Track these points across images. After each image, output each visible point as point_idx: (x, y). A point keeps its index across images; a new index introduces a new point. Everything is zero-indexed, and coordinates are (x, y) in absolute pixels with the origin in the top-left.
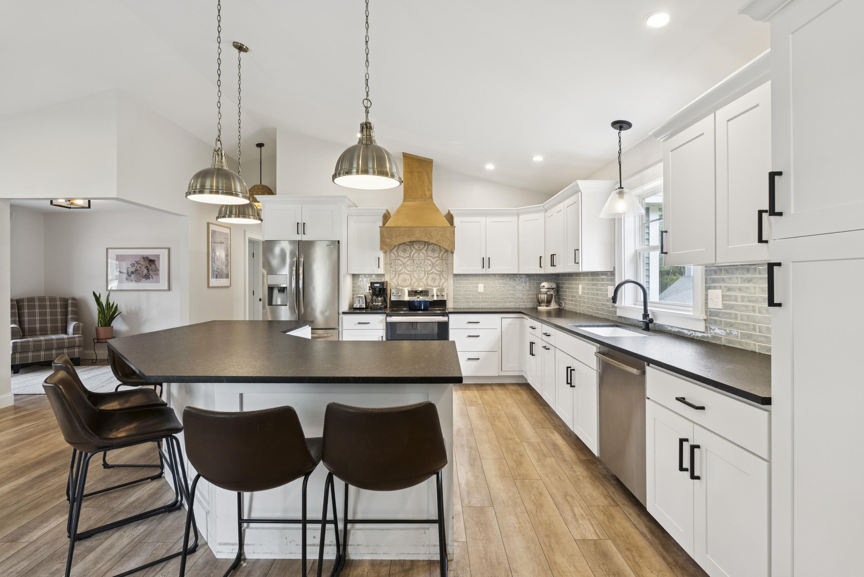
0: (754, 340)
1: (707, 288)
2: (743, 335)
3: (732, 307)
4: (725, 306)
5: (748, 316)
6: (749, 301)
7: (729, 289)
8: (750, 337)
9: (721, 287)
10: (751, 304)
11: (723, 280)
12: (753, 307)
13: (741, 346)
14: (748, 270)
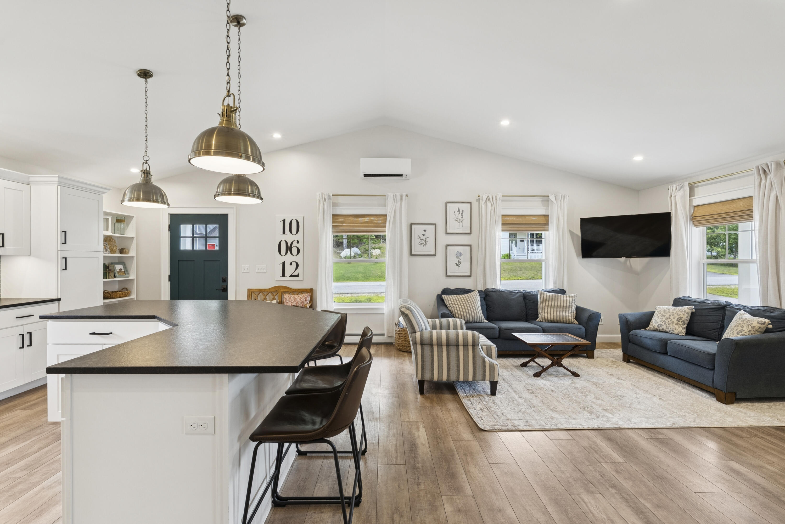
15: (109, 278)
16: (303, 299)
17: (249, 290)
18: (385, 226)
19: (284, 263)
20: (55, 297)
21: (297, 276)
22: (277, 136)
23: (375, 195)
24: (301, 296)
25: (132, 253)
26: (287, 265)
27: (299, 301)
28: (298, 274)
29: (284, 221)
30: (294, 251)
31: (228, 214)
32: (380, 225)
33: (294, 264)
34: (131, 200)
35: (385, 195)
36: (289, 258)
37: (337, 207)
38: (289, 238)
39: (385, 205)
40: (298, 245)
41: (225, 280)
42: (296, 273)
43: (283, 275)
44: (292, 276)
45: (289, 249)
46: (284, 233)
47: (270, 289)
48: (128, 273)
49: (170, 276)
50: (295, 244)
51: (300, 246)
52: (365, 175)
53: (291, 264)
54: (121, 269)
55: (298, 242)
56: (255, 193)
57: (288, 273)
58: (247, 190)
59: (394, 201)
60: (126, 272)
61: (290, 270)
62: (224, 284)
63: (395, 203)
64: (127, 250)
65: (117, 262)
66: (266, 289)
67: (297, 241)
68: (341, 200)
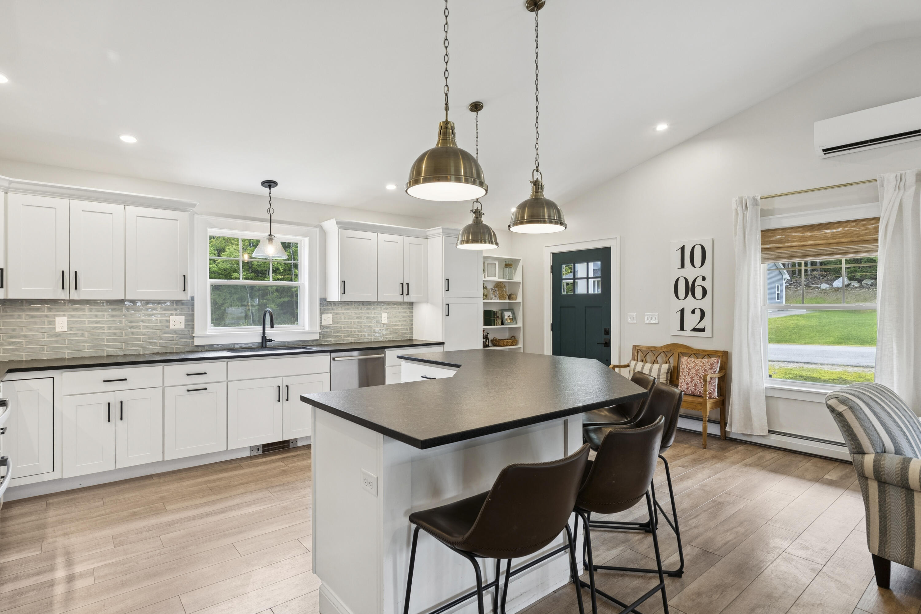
0: (351, 337)
1: (321, 314)
2: (345, 336)
3: (338, 323)
4: (334, 323)
5: (348, 327)
6: (349, 319)
7: (337, 314)
8: (349, 336)
9: (331, 313)
10: (350, 320)
11: (332, 309)
12: (351, 321)
13: (344, 341)
14: (348, 305)
15: (497, 325)
16: (707, 366)
17: (634, 347)
18: (876, 241)
19: (682, 311)
20: (441, 341)
21: (703, 330)
22: (662, 127)
23: (851, 184)
24: (705, 360)
25: (519, 299)
26: (687, 313)
27: (701, 368)
28: (704, 328)
29: (683, 249)
30: (699, 292)
31: (610, 247)
32: (865, 239)
33: (698, 312)
34: (462, 243)
35: (875, 180)
36: (690, 303)
37: (770, 217)
38: (690, 273)
39: (876, 199)
40: (704, 284)
41: (608, 332)
42: (700, 326)
43: (682, 328)
44: (694, 330)
45: (690, 289)
46: (683, 266)
47: (662, 347)
48: (516, 321)
49: (552, 325)
50: (699, 282)
51: (707, 284)
52: (824, 150)
53: (693, 312)
54: (510, 316)
55: (704, 279)
56: (552, 218)
57: (688, 326)
58: (542, 214)
59: (898, 188)
60: (514, 319)
61: (691, 321)
62: (607, 337)
63: (902, 192)
64: (514, 296)
65: (508, 308)
66: (657, 347)
67: (702, 277)
68: (777, 203)
